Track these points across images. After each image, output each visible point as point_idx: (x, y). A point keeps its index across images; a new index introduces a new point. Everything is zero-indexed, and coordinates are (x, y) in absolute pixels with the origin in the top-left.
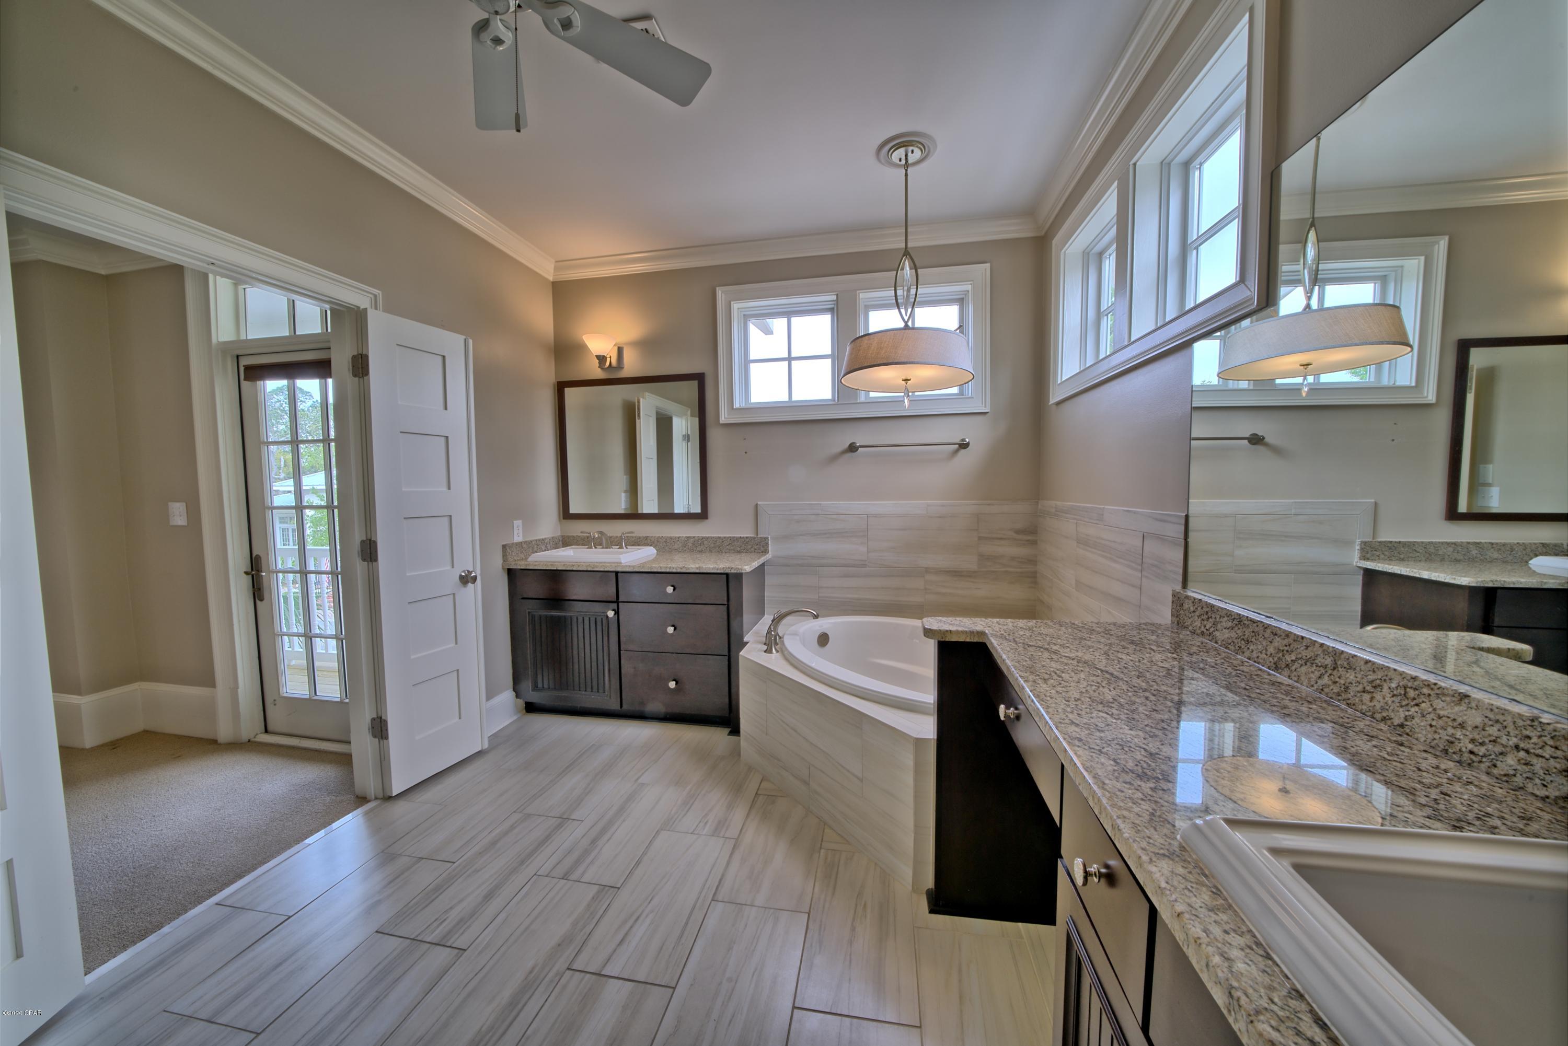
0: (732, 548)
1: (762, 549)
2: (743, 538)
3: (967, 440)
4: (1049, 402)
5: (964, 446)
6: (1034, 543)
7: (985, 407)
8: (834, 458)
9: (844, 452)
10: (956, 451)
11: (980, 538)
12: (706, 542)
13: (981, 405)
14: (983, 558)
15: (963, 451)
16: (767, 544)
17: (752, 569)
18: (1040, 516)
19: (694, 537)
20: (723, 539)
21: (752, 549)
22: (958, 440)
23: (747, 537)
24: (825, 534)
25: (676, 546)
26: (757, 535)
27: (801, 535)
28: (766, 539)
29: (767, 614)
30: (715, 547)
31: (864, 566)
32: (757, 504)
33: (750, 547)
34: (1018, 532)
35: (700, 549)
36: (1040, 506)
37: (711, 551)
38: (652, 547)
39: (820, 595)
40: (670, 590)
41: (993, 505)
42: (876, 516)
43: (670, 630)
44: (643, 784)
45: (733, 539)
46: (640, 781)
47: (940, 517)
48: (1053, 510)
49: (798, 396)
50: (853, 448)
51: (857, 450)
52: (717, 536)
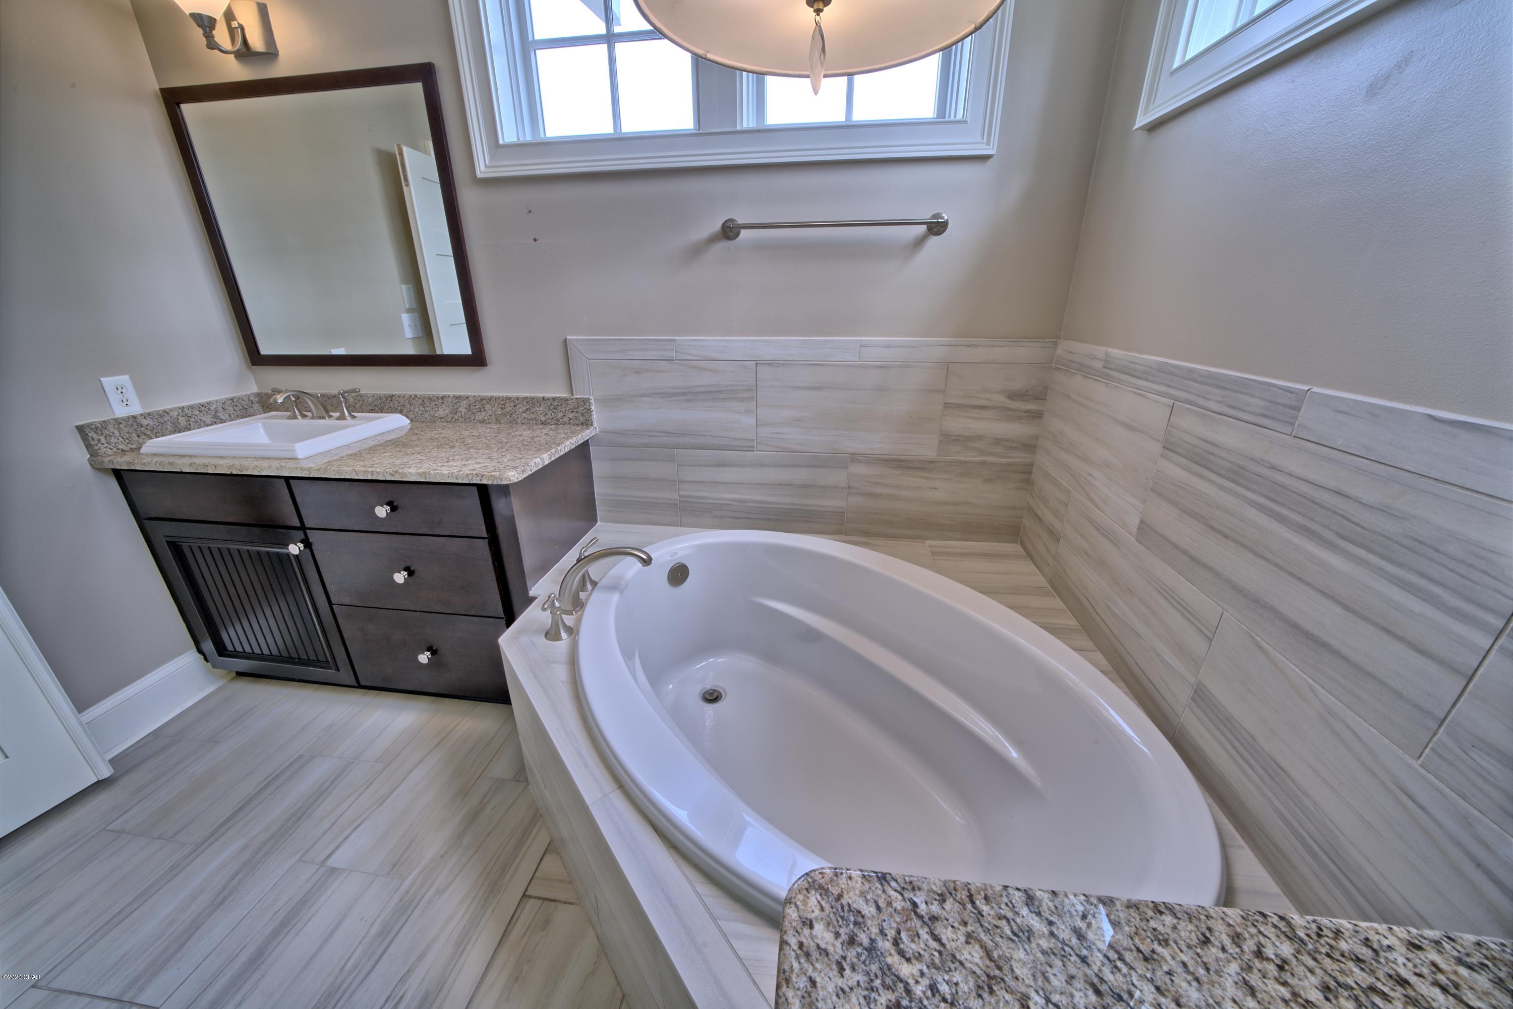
0: (532, 416)
1: (582, 419)
2: (548, 399)
3: (946, 218)
4: (1134, 125)
5: (937, 227)
6: (1037, 416)
7: (988, 144)
8: (697, 251)
9: (712, 240)
10: (920, 242)
11: (947, 406)
12: (487, 407)
13: (980, 140)
14: (948, 439)
15: (934, 240)
16: (589, 410)
17: (525, 475)
18: (1059, 369)
19: (467, 397)
20: (516, 401)
21: (565, 419)
22: (926, 216)
23: (554, 399)
24: (684, 394)
25: (441, 413)
26: (573, 395)
27: (644, 396)
28: (586, 401)
29: (601, 521)
30: (504, 415)
31: (750, 449)
32: (566, 339)
33: (560, 415)
34: (1013, 396)
35: (481, 418)
36: (1059, 351)
37: (498, 422)
38: (399, 416)
39: (681, 493)
40: (382, 511)
41: (977, 346)
42: (771, 364)
43: (400, 577)
44: (333, 870)
45: (532, 402)
46: (331, 863)
47: (881, 367)
48: (1099, 365)
49: (631, 125)
50: (729, 231)
51: (738, 234)
52: (504, 395)
